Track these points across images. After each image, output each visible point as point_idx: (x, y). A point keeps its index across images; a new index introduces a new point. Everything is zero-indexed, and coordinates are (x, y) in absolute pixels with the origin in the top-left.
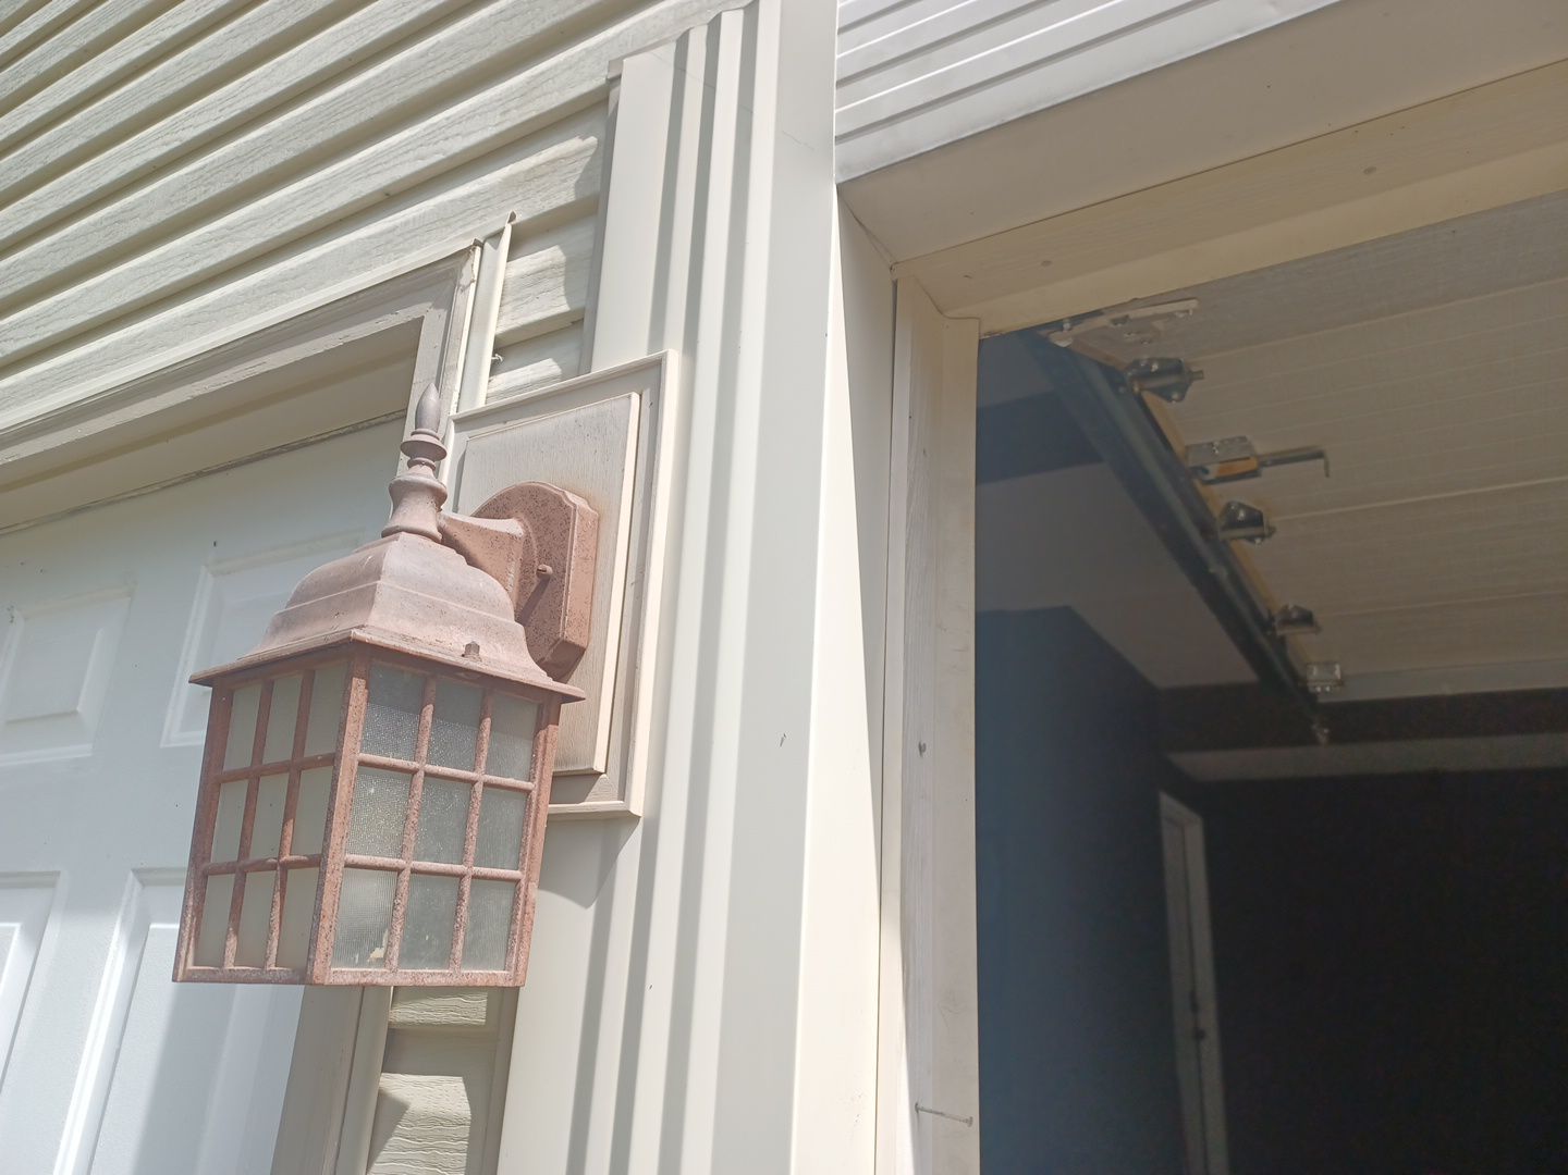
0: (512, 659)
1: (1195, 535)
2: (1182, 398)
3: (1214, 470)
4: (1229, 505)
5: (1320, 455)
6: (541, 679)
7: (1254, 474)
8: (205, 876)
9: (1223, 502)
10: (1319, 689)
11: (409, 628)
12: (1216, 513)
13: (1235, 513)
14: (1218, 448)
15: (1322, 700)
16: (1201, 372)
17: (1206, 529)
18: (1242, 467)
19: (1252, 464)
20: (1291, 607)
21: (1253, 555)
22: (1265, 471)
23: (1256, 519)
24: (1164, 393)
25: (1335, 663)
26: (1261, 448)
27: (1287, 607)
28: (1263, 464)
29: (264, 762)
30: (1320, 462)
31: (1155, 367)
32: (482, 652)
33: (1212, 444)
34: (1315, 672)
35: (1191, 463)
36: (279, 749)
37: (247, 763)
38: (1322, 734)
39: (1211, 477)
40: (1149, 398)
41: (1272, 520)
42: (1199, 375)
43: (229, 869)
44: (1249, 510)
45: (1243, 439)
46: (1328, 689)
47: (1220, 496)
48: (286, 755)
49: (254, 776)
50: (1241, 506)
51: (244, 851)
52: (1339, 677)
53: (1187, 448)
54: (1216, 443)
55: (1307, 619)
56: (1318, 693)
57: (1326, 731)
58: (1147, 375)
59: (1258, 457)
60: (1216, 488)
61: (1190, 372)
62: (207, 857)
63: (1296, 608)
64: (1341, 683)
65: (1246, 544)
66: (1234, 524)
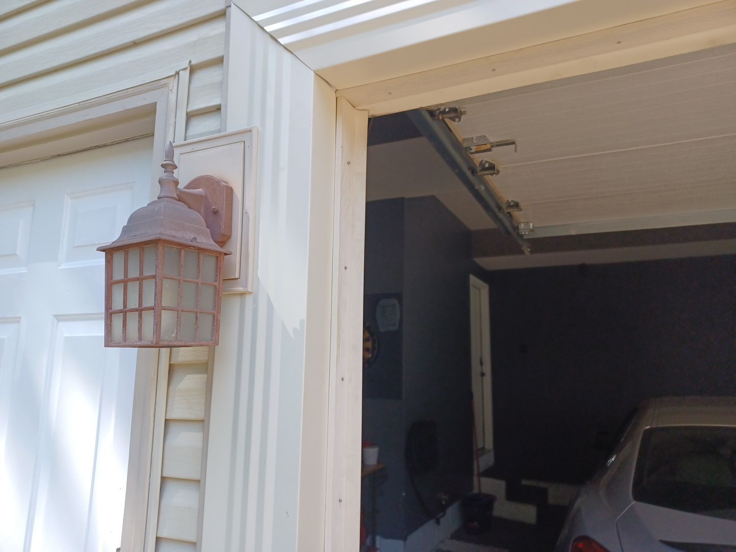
0: (206, 241)
1: (469, 174)
2: (460, 121)
3: (474, 149)
4: (482, 161)
5: (513, 143)
6: (217, 248)
7: (489, 150)
8: (111, 314)
9: (480, 160)
10: (523, 233)
11: (173, 233)
12: (477, 164)
13: (484, 164)
14: (475, 140)
15: (525, 237)
16: (465, 112)
17: (473, 171)
18: (484, 148)
19: (488, 146)
20: (510, 201)
21: (493, 180)
22: (494, 149)
23: (492, 167)
24: (453, 119)
25: (530, 222)
26: (492, 139)
27: (508, 201)
28: (492, 146)
29: (128, 277)
30: (513, 146)
31: (447, 110)
32: (198, 240)
33: (472, 138)
34: (522, 226)
35: (465, 145)
36: (134, 273)
37: (122, 278)
38: (527, 251)
39: (473, 151)
40: (447, 121)
41: (499, 167)
42: (465, 113)
43: (121, 311)
44: (490, 164)
45: (485, 136)
46: (527, 233)
47: (478, 158)
48: (137, 275)
49: (125, 282)
50: (486, 162)
51: (125, 306)
52: (531, 228)
53: (464, 139)
54: (475, 138)
55: (516, 205)
56: (523, 235)
57: (529, 250)
58: (444, 112)
59: (491, 143)
60: (477, 155)
61: (461, 112)
62: (111, 308)
63: (512, 201)
64: (532, 231)
65: (489, 176)
66: (484, 169)
